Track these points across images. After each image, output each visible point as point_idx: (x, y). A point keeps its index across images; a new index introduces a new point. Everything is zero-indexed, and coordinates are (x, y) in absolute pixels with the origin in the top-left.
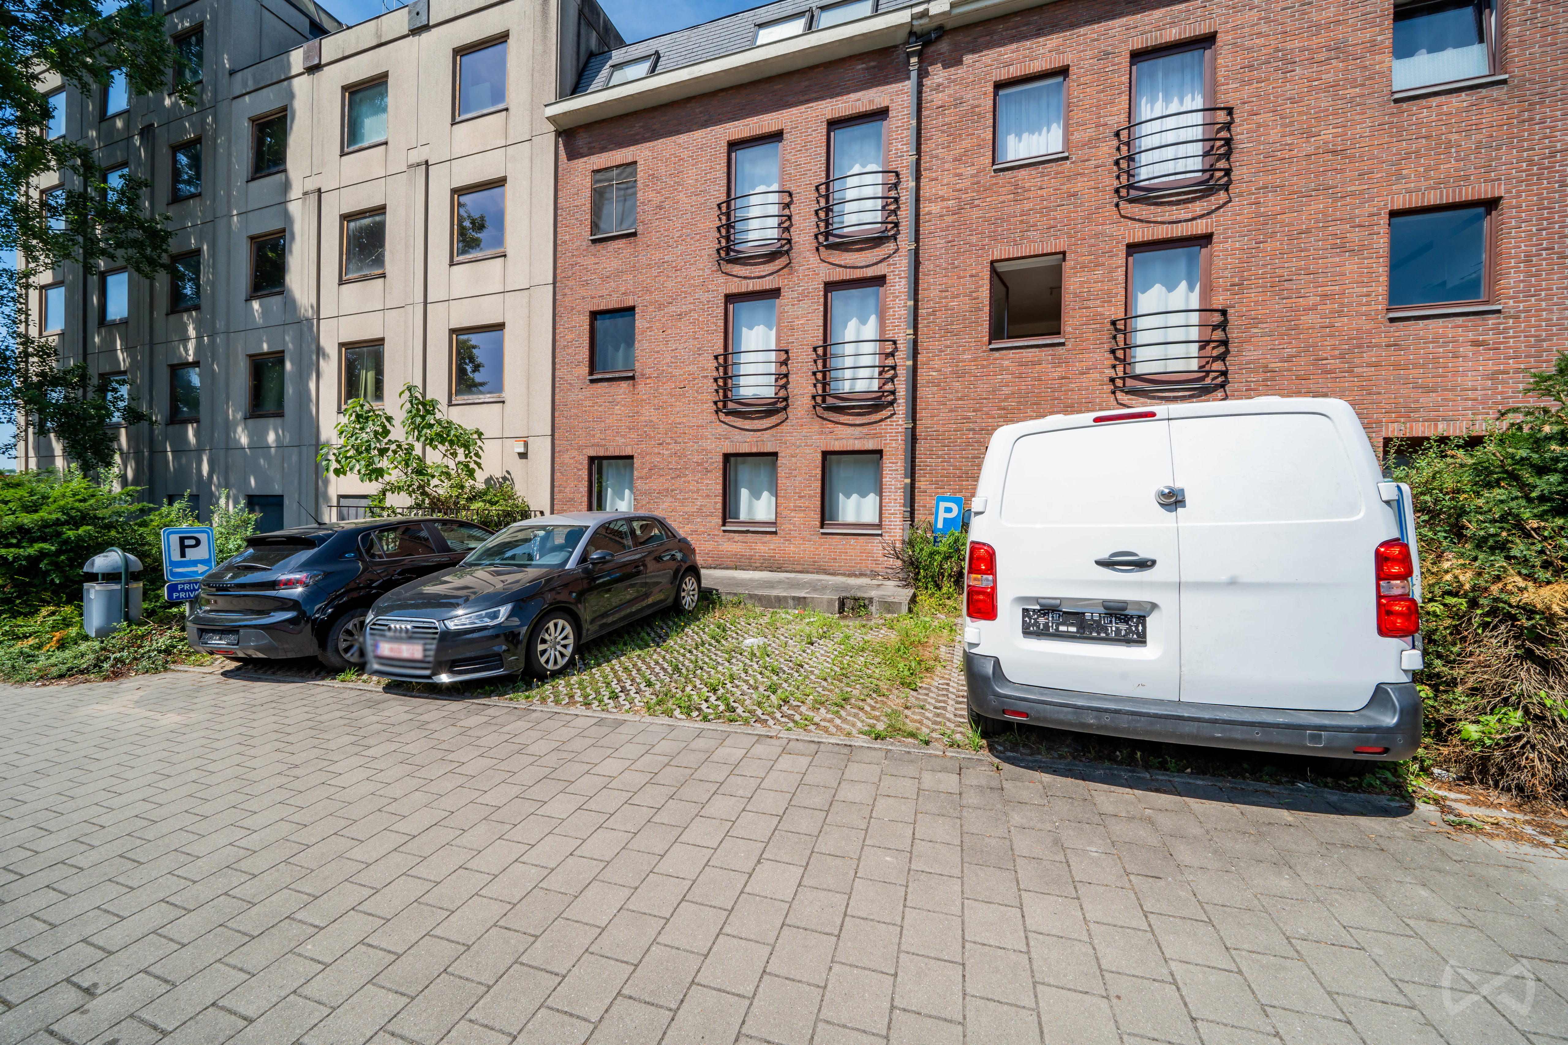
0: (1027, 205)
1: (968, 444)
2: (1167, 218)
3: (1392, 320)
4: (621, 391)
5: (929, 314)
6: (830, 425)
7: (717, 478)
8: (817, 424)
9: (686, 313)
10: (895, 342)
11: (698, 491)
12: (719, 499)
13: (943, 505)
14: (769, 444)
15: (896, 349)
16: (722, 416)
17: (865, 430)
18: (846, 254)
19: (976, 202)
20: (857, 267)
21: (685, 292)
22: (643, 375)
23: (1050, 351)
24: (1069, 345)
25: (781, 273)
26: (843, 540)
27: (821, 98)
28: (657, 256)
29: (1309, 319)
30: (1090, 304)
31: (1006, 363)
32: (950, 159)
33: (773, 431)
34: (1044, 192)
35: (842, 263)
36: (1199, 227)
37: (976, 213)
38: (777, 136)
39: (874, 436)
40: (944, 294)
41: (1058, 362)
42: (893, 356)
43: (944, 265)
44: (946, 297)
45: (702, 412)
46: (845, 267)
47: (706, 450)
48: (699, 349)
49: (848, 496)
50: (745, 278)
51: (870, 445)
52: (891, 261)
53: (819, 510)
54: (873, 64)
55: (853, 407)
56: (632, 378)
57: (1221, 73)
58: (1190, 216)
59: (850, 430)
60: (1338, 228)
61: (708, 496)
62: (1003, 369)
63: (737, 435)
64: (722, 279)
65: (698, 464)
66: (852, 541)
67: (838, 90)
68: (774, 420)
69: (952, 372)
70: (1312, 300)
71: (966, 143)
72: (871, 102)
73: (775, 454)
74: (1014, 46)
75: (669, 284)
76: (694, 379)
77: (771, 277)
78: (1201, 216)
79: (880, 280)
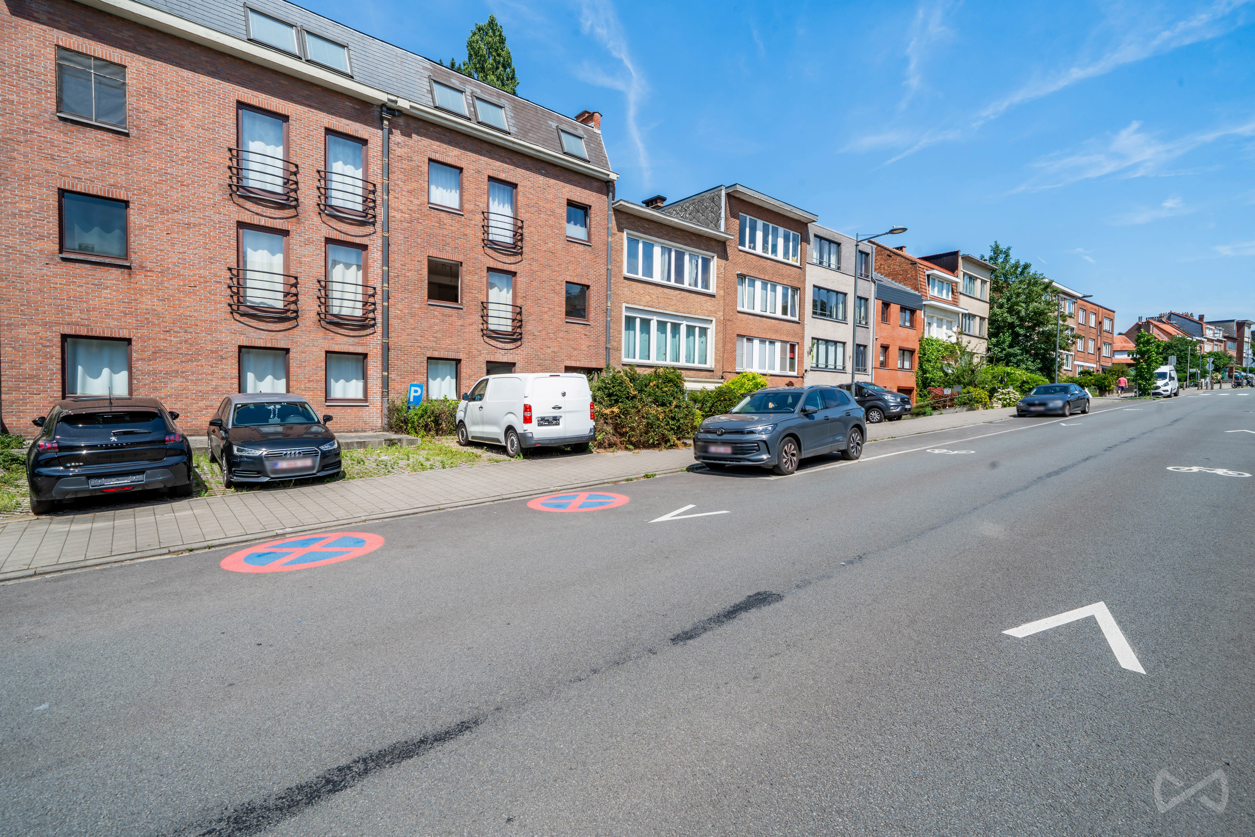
0: (446, 233)
1: (418, 355)
2: (501, 260)
3: (567, 322)
4: (112, 277)
5: (395, 277)
6: (332, 334)
7: (232, 364)
8: (321, 333)
9: (195, 225)
10: (375, 288)
11: (212, 374)
12: (236, 381)
13: (413, 389)
14: (282, 342)
15: (375, 293)
16: (237, 317)
17: (356, 340)
18: (341, 224)
19: (420, 221)
20: (349, 235)
21: (194, 207)
22: (142, 267)
23: (456, 311)
24: (465, 310)
25: (289, 220)
26: (343, 410)
27: (321, 110)
28: (158, 164)
29: (545, 317)
30: (473, 291)
31: (436, 313)
32: (406, 190)
33: (286, 333)
34: (453, 228)
35: (338, 228)
36: (512, 268)
37: (420, 227)
38: (285, 118)
39: (362, 345)
40: (403, 267)
41: (460, 317)
42: (374, 296)
43: (403, 250)
44: (404, 269)
45: (216, 310)
46: (341, 232)
47: (221, 341)
48: (211, 258)
49: (337, 381)
50: (257, 214)
51: (360, 350)
52: (371, 237)
53: (324, 390)
54: (357, 107)
55: (348, 325)
56: (129, 268)
57: (519, 203)
58: (509, 262)
59: (346, 339)
60: (554, 283)
61: (223, 378)
62: (435, 316)
63: (252, 333)
64: (234, 208)
65: (212, 352)
66: (349, 410)
67: (333, 111)
68: (286, 325)
69: (408, 313)
70: (547, 309)
71: (414, 185)
72: (356, 131)
73: (287, 351)
74: (438, 143)
75: (175, 195)
76: (206, 282)
77: (282, 221)
78: (513, 264)
79: (364, 247)
